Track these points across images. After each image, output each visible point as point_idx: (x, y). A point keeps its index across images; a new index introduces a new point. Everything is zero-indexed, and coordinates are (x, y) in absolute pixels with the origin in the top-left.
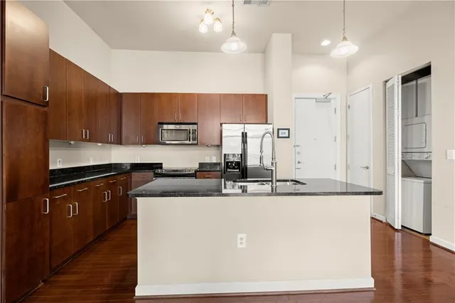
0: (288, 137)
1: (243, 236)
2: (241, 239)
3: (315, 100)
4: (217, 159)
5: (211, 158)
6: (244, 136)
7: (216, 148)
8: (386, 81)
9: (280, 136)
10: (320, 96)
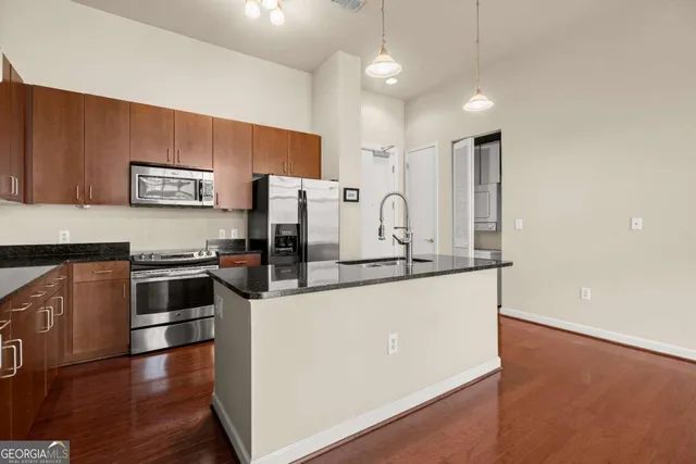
0: (357, 201)
1: (394, 336)
2: (393, 341)
3: (371, 153)
4: (239, 234)
5: (228, 232)
6: (302, 194)
7: (236, 215)
8: (454, 142)
9: (348, 198)
10: (378, 148)
